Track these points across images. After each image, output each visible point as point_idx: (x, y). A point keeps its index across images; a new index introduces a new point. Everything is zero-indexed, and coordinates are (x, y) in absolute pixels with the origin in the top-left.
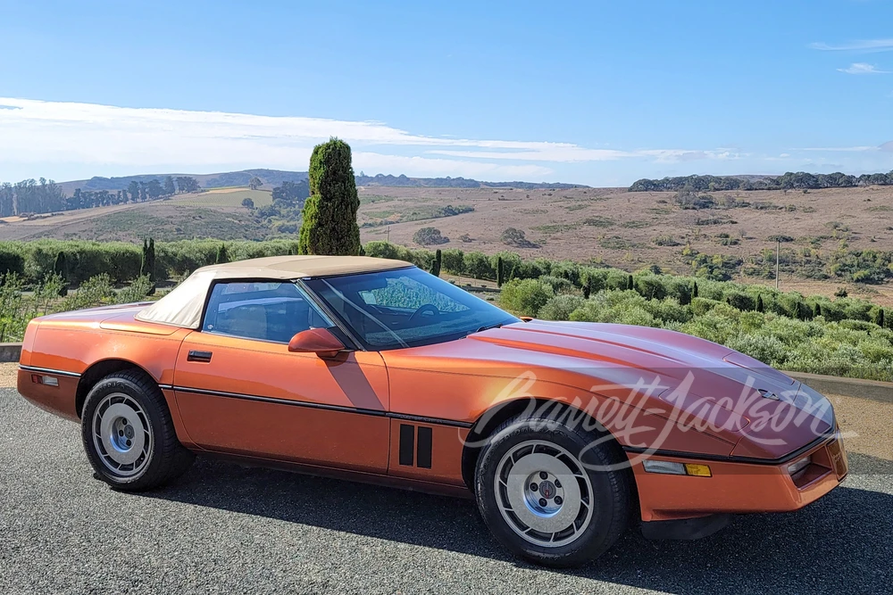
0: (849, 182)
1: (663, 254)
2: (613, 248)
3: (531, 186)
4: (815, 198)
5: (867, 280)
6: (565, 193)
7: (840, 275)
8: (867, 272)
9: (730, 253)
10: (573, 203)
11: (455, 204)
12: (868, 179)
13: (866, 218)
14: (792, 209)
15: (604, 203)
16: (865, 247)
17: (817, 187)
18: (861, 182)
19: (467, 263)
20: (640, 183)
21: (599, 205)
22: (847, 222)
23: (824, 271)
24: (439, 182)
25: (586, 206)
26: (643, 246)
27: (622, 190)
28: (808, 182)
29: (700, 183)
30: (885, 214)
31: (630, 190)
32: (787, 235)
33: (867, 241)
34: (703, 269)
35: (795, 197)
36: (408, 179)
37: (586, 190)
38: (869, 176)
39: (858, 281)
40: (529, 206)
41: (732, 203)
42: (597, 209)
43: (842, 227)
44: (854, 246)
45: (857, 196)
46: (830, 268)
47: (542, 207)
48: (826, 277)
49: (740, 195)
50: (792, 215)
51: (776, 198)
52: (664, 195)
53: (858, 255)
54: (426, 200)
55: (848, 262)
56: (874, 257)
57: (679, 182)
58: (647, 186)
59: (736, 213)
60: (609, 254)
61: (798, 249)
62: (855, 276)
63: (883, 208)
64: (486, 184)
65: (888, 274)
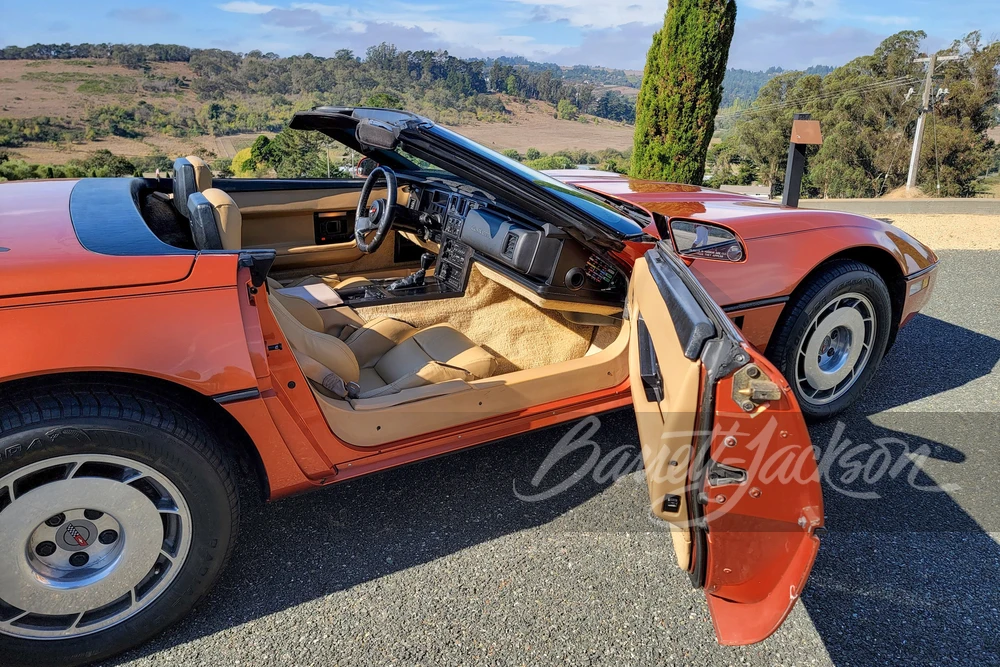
5: (8, 144)
8: (6, 137)
30: (10, 86)
33: (1, 110)
56: (10, 124)
63: (7, 80)
65: (25, 138)
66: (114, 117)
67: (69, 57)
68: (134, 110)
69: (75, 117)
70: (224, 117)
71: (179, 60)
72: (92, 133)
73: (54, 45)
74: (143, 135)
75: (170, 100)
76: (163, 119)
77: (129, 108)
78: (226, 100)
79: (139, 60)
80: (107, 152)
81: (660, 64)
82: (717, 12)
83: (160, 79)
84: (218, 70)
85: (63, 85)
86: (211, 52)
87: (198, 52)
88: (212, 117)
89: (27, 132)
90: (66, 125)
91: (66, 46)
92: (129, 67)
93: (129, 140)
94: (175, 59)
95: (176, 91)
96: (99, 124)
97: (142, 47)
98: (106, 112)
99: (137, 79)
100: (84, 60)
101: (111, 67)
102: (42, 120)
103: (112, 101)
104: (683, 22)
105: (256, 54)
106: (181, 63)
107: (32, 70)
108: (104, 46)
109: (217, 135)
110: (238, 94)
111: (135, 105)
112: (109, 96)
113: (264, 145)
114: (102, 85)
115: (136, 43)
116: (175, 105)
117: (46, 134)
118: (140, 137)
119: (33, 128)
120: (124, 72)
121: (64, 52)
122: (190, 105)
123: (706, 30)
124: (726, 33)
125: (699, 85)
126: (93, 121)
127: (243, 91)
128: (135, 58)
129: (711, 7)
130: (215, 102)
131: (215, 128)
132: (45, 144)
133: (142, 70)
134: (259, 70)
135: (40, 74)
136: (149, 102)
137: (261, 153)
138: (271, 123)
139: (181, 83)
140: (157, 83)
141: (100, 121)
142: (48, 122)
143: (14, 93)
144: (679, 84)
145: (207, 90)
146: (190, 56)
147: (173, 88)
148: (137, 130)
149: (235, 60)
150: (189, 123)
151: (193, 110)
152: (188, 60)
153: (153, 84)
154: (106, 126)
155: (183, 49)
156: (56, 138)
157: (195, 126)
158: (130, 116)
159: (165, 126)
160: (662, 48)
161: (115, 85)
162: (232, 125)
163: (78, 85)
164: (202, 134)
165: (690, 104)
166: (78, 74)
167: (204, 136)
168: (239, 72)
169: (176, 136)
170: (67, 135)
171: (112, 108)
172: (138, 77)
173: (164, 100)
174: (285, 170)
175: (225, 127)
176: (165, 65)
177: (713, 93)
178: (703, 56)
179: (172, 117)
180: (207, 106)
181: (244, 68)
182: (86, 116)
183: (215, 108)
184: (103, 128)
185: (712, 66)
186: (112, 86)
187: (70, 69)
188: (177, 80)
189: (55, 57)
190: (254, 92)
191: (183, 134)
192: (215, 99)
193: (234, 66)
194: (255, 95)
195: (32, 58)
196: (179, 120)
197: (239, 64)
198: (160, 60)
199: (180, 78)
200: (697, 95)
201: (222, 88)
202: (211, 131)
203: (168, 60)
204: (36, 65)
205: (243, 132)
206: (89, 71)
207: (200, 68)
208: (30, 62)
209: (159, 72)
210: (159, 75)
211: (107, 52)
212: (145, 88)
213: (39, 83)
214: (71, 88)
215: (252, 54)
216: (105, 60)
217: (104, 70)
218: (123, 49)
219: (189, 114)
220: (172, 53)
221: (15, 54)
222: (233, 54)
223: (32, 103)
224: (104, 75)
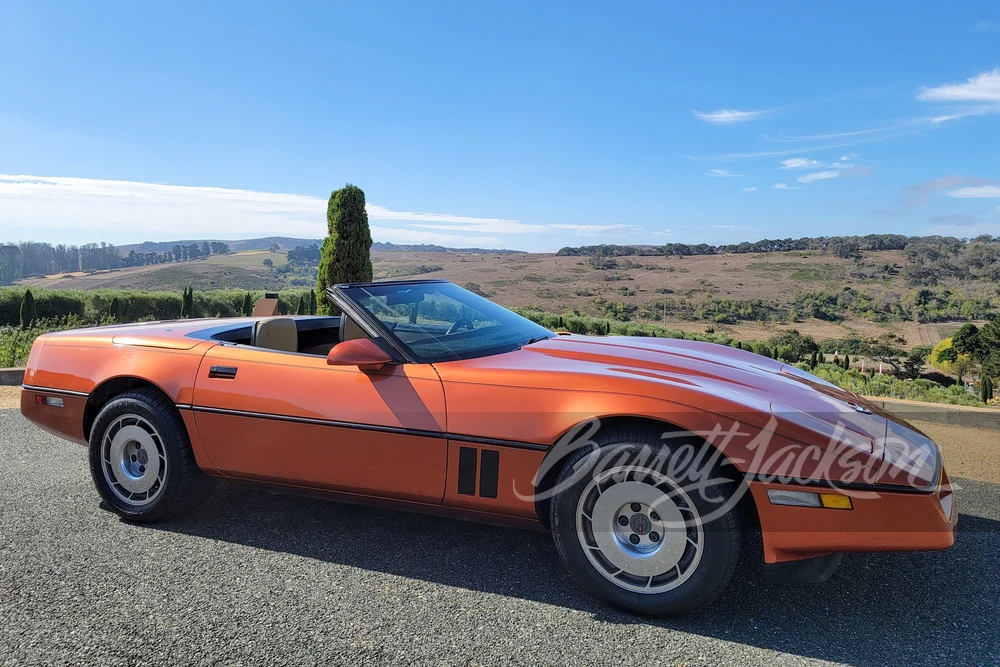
0: (711, 251)
1: (582, 301)
2: (545, 297)
3: (485, 252)
4: (688, 261)
5: (725, 321)
6: (509, 257)
7: (706, 318)
8: (724, 315)
9: (628, 301)
10: (515, 265)
11: (428, 265)
12: (724, 248)
13: (725, 276)
14: (672, 270)
15: (537, 265)
16: (723, 298)
17: (689, 254)
19: (438, 309)
20: (564, 250)
21: (535, 266)
22: (711, 280)
23: (695, 315)
24: (416, 248)
25: (525, 267)
26: (567, 296)
27: (551, 255)
28: (683, 251)
29: (607, 250)
30: (737, 274)
31: (557, 255)
32: (669, 289)
33: (725, 293)
34: (610, 313)
35: (674, 261)
36: (393, 245)
37: (525, 256)
39: (718, 322)
40: (483, 266)
41: (630, 266)
42: (533, 269)
43: (707, 283)
44: (715, 297)
45: (717, 260)
46: (699, 313)
47: (492, 267)
48: (696, 319)
49: (635, 259)
50: (672, 274)
51: (661, 261)
52: (581, 259)
53: (719, 303)
54: (405, 261)
55: (712, 308)
57: (592, 250)
58: (569, 252)
59: (632, 272)
60: (543, 302)
61: (676, 298)
62: (717, 318)
63: (735, 270)
64: (451, 249)
65: (739, 317)
66: (817, 302)
67: (789, 250)
68: (838, 296)
69: (783, 301)
70: (933, 303)
71: (894, 248)
72: (795, 315)
73: (779, 240)
74: (842, 319)
75: (876, 286)
76: (865, 304)
77: (833, 294)
78: (939, 286)
79: (852, 250)
83: (870, 266)
84: (934, 256)
85: (779, 273)
86: (931, 239)
87: (915, 240)
88: (920, 303)
89: (742, 311)
90: (774, 307)
91: (789, 241)
92: (841, 256)
93: (827, 323)
94: (889, 248)
95: (884, 277)
96: (803, 308)
97: (857, 238)
98: (812, 297)
99: (847, 267)
100: (801, 252)
101: (824, 257)
102: (755, 302)
103: (819, 288)
105: (986, 239)
106: (894, 252)
107: (756, 261)
108: (821, 239)
109: (922, 322)
110: (955, 280)
111: (839, 291)
112: (817, 283)
113: (970, 334)
114: (812, 274)
115: (851, 235)
116: (880, 291)
117: (756, 314)
118: (838, 321)
119: (747, 309)
120: (834, 260)
121: (785, 246)
122: (896, 291)
126: (798, 305)
127: (962, 277)
128: (849, 249)
130: (926, 288)
131: (920, 315)
132: (754, 323)
133: (853, 258)
134: (985, 254)
135: (761, 264)
136: (854, 287)
137: (964, 343)
138: (993, 311)
139: (891, 271)
140: (867, 271)
141: (804, 305)
142: (760, 305)
143: (739, 281)
145: (918, 277)
146: (906, 244)
147: (881, 275)
148: (837, 314)
149: (957, 246)
150: (892, 308)
151: (898, 296)
152: (902, 248)
153: (861, 271)
154: (809, 309)
155: (899, 238)
156: (764, 318)
157: (898, 312)
158: (833, 301)
159: (865, 311)
161: (825, 273)
162: (942, 312)
163: (792, 273)
164: (905, 320)
166: (795, 265)
167: (907, 322)
168: (960, 258)
169: (876, 321)
170: (773, 316)
171: (817, 294)
172: (850, 266)
173: (870, 286)
174: (991, 364)
175: (933, 314)
176: (875, 254)
179: (874, 302)
180: (915, 292)
181: (967, 254)
182: (793, 300)
183: (925, 296)
184: (805, 311)
186: (821, 274)
187: (787, 260)
188: (887, 267)
189: (777, 250)
190: (975, 277)
191: (883, 320)
192: (926, 285)
193: (956, 252)
194: (975, 281)
195: (758, 252)
196: (881, 306)
197: (961, 250)
198: (874, 249)
199: (891, 266)
201: (936, 274)
202: (916, 317)
203: (881, 249)
204: (760, 257)
205: (955, 319)
206: (803, 261)
207: (915, 254)
208: (756, 254)
209: (870, 260)
210: (870, 263)
211: (823, 244)
212: (853, 275)
213: (759, 272)
214: (785, 275)
215: (980, 239)
216: (819, 251)
217: (817, 260)
218: (838, 241)
219: (894, 300)
220: (886, 242)
221: (745, 249)
222: (956, 240)
223: (751, 288)
224: (816, 264)
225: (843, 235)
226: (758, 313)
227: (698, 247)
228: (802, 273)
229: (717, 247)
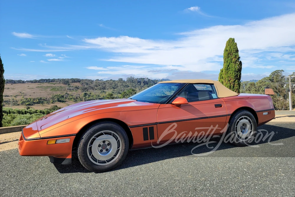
0: (23, 82)
4: (14, 85)
5: (29, 105)
7: (22, 104)
8: (29, 103)
13: (28, 90)
14: (8, 89)
16: (28, 97)
17: (15, 83)
18: (26, 82)
22: (23, 92)
23: (18, 103)
28: (12, 82)
32: (7, 95)
33: (29, 96)
38: (28, 81)
39: (27, 105)
43: (22, 93)
44: (26, 97)
45: (26, 85)
46: (20, 102)
48: (19, 105)
50: (8, 90)
53: (27, 99)
55: (24, 101)
56: (31, 99)
61: (11, 98)
62: (26, 104)
63: (32, 88)
65: (34, 103)
66: (58, 97)
67: (49, 82)
68: (64, 95)
69: (48, 97)
70: (87, 96)
72: (52, 101)
73: (46, 79)
74: (65, 101)
75: (74, 92)
76: (71, 97)
77: (63, 95)
78: (89, 92)
79: (67, 82)
80: (56, 106)
81: (223, 77)
82: (237, 64)
84: (87, 84)
85: (47, 89)
86: (86, 80)
87: (83, 80)
88: (84, 96)
89: (35, 101)
90: (46, 99)
91: (49, 80)
92: (64, 84)
93: (61, 103)
94: (76, 82)
96: (54, 99)
97: (68, 79)
98: (57, 96)
99: (66, 87)
100: (53, 83)
101: (60, 84)
102: (39, 98)
103: (59, 93)
104: (228, 66)
105: (98, 80)
106: (78, 83)
108: (59, 79)
109: (85, 101)
110: (92, 90)
111: (64, 94)
112: (58, 92)
114: (56, 89)
115: (67, 78)
116: (75, 93)
117: (40, 102)
118: (64, 102)
119: (37, 100)
120: (63, 85)
121: (48, 81)
122: (79, 93)
123: (235, 68)
124: (240, 68)
125: (235, 81)
126: (53, 98)
127: (93, 89)
128: (66, 82)
129: (236, 62)
130: (85, 92)
131: (85, 99)
132: (39, 104)
133: (68, 85)
134: (98, 84)
135: (41, 86)
136: (68, 93)
138: (100, 97)
140: (71, 88)
142: (41, 99)
143: (33, 91)
144: (229, 81)
145: (84, 89)
146: (80, 81)
147: (75, 89)
148: (64, 100)
149: (92, 81)
150: (78, 98)
151: (79, 95)
154: (56, 99)
155: (79, 79)
156: (42, 103)
158: (63, 97)
159: (71, 99)
160: (223, 72)
162: (89, 98)
163: (50, 89)
164: (81, 101)
165: (233, 86)
166: (51, 86)
167: (82, 101)
168: (93, 85)
169: (74, 101)
170: (45, 102)
171: (58, 95)
172: (67, 87)
173: (72, 92)
175: (87, 99)
176: (74, 83)
177: (239, 83)
178: (235, 74)
179: (73, 97)
180: (83, 93)
181: (94, 83)
182: (51, 97)
183: (86, 94)
184: (55, 100)
185: (237, 77)
186: (59, 89)
187: (49, 85)
188: (76, 87)
189: (45, 82)
190: (96, 89)
191: (76, 101)
192: (86, 91)
193: (92, 83)
195: (40, 83)
196: (75, 97)
197: (93, 83)
198: (73, 82)
200: (234, 83)
201: (88, 89)
202: (84, 100)
204: (40, 84)
205: (92, 100)
206: (54, 85)
207: (83, 84)
208: (39, 83)
209: (72, 85)
210: (72, 86)
211: (59, 81)
212: (68, 89)
213: (41, 89)
214: (49, 90)
215: (97, 80)
216: (58, 83)
217: (58, 85)
218: (64, 80)
219: (78, 96)
220: (76, 80)
221: (35, 82)
222: (92, 80)
223: (38, 94)
224: (58, 86)
225: (64, 78)
226: (40, 101)
227: (18, 81)
228: (54, 89)
229: (25, 81)
